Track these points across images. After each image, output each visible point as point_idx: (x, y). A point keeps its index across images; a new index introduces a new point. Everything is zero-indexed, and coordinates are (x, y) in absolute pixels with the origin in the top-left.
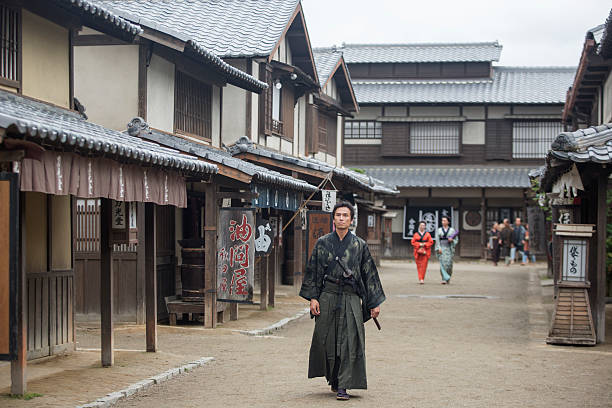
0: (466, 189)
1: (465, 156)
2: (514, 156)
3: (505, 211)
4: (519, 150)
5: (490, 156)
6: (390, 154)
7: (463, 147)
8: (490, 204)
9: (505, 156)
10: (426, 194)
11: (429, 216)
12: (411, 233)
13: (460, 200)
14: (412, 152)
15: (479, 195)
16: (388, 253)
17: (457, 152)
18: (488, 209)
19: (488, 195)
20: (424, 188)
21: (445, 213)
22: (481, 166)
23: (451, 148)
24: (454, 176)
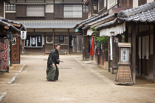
0: (47, 29)
1: (46, 17)
2: (64, 17)
3: (61, 37)
4: (66, 15)
5: (55, 17)
6: (19, 16)
7: (46, 14)
8: (56, 34)
9: (61, 17)
10: (33, 31)
11: (34, 39)
12: (27, 45)
13: (45, 33)
14: (28, 16)
15: (52, 31)
16: (23, 52)
17: (44, 16)
18: (55, 36)
19: (55, 31)
20: (32, 29)
21: (39, 37)
22: (52, 21)
23: (41, 14)
24: (43, 24)
